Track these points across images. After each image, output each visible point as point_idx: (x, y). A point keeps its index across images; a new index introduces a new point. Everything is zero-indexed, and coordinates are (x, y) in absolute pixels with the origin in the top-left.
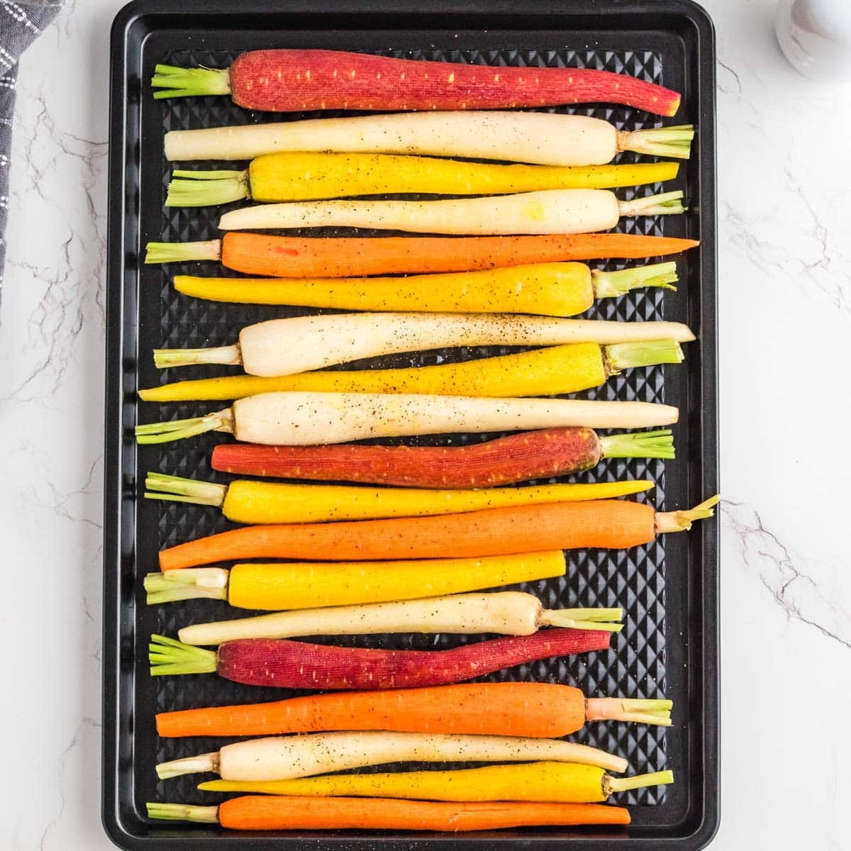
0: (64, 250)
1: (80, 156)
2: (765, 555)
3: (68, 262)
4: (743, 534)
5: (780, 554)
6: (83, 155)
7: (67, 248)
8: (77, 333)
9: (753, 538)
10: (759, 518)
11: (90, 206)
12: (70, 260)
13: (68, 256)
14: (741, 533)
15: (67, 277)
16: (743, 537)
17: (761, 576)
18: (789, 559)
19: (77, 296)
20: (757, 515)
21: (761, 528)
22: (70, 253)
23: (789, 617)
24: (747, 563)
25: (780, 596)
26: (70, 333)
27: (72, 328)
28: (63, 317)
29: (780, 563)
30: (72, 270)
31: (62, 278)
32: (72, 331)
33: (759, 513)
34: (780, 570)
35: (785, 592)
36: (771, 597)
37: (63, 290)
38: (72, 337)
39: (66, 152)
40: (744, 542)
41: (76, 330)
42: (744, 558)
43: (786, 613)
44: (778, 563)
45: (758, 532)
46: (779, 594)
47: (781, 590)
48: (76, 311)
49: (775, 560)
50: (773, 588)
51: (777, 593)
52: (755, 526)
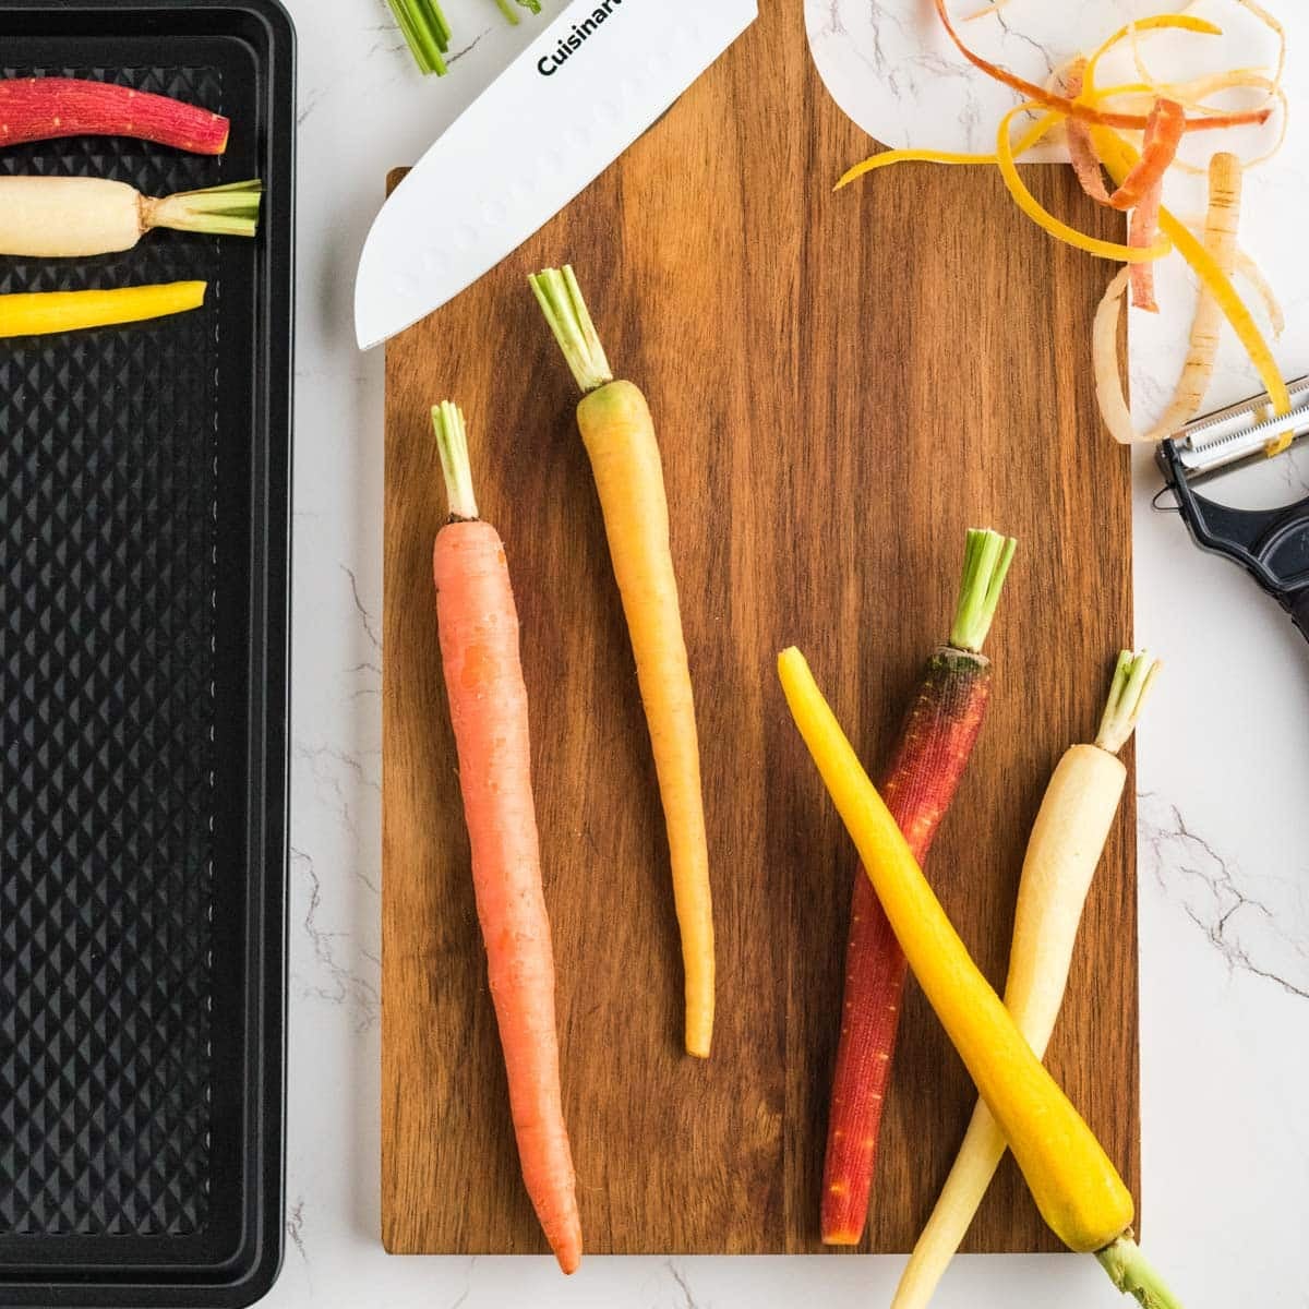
2: (1191, 872)
4: (1156, 841)
5: (1214, 870)
9: (1171, 847)
10: (1179, 816)
14: (1153, 840)
16: (1156, 846)
17: (1186, 904)
18: (1229, 877)
20: (1175, 809)
21: (1183, 832)
23: (1232, 966)
24: (1163, 885)
25: (1216, 934)
29: (1215, 883)
33: (1178, 806)
34: (1216, 894)
35: (1223, 928)
36: (1203, 936)
40: (1157, 853)
42: (1160, 878)
43: (1226, 960)
44: (1211, 883)
45: (1178, 837)
46: (1215, 932)
47: (1218, 925)
49: (1207, 880)
50: (1204, 923)
51: (1212, 930)
52: (1175, 828)
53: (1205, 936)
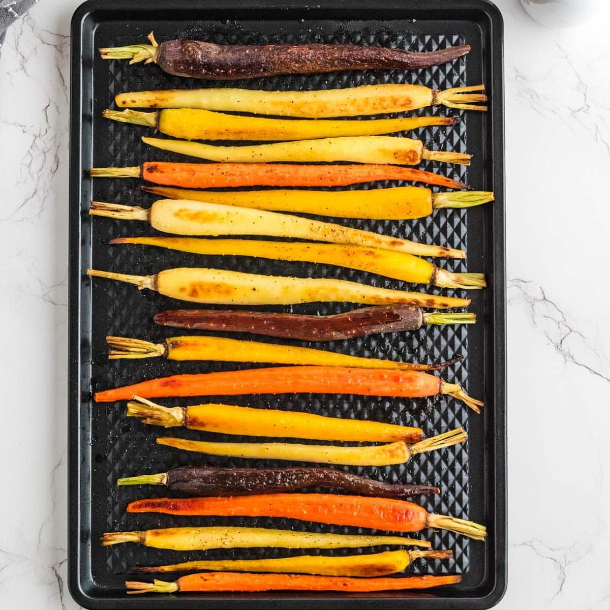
0: (44, 113)
1: (54, 45)
2: (548, 317)
3: (47, 121)
4: (532, 303)
5: (559, 317)
6: (55, 44)
7: (46, 112)
8: (55, 171)
9: (539, 306)
10: (543, 292)
11: (62, 81)
12: (48, 120)
13: (47, 117)
15: (46, 132)
16: (532, 305)
17: (545, 332)
18: (565, 320)
19: (55, 145)
20: (541, 289)
21: (545, 299)
22: (48, 115)
23: (566, 361)
24: (535, 323)
25: (559, 346)
26: (50, 171)
27: (52, 168)
28: (45, 161)
29: (559, 323)
30: (50, 127)
31: (43, 133)
32: (51, 170)
33: (543, 287)
34: (559, 328)
35: (562, 343)
36: (552, 346)
37: (44, 141)
38: (51, 175)
39: (44, 43)
40: (533, 308)
41: (53, 170)
42: (533, 320)
43: (564, 358)
45: (542, 301)
46: (558, 345)
47: (560, 342)
48: (54, 156)
49: (556, 322)
50: (553, 341)
51: (557, 344)
52: (540, 297)
53: (554, 346)
